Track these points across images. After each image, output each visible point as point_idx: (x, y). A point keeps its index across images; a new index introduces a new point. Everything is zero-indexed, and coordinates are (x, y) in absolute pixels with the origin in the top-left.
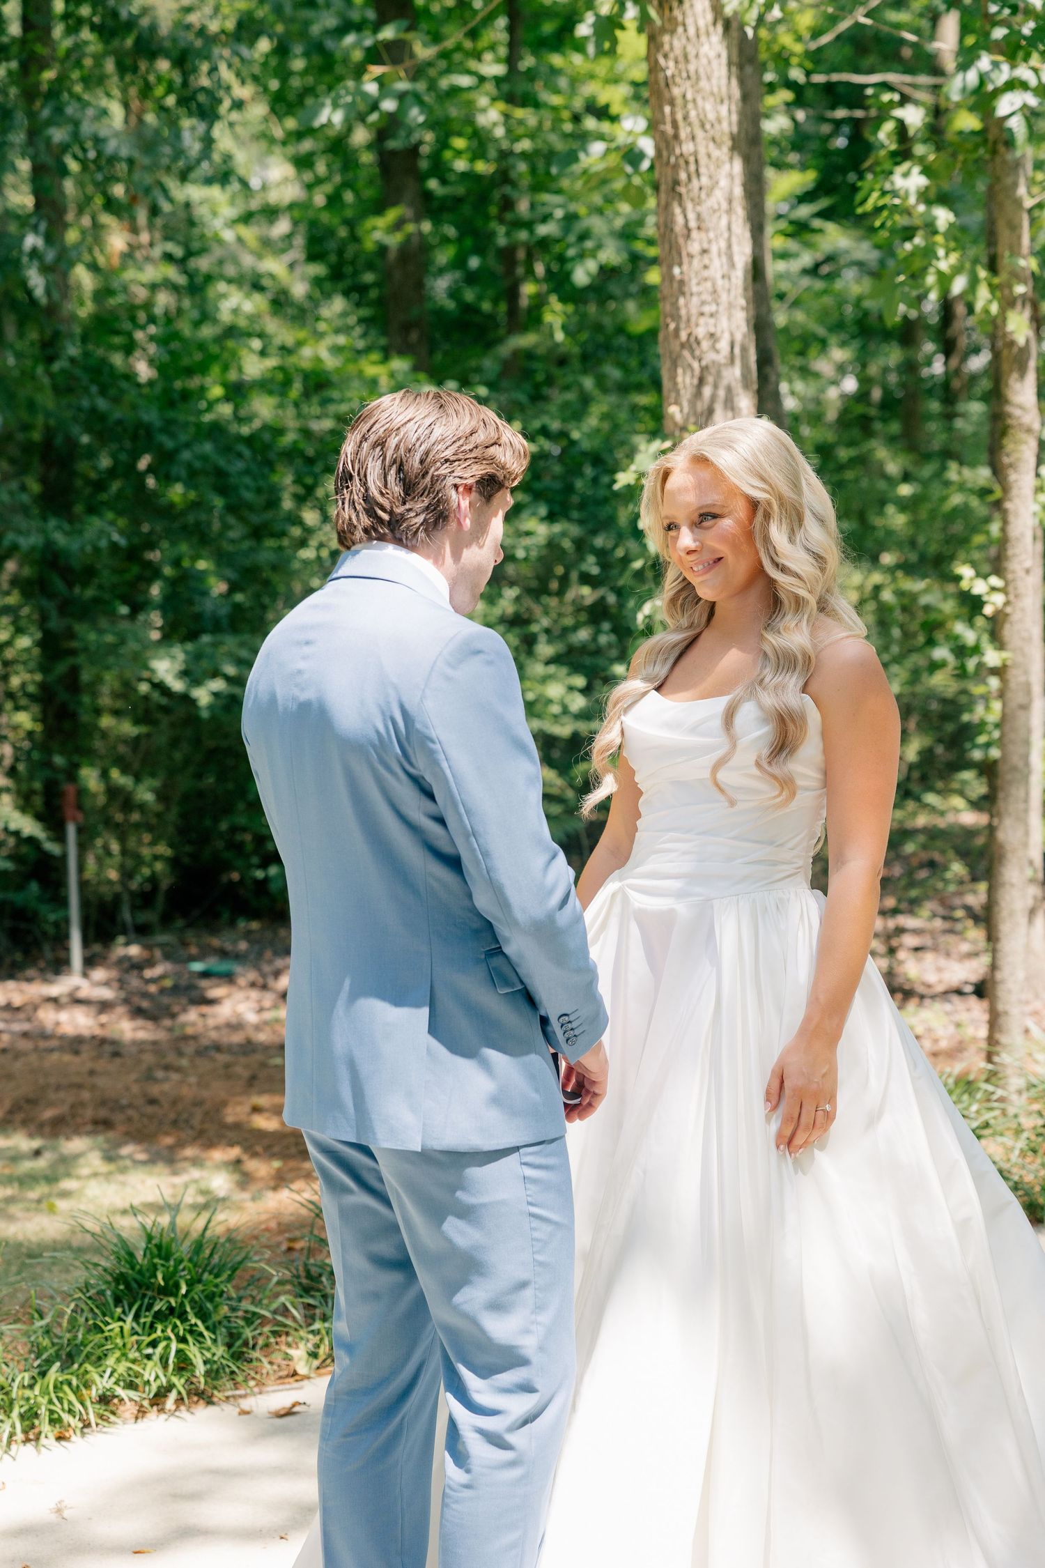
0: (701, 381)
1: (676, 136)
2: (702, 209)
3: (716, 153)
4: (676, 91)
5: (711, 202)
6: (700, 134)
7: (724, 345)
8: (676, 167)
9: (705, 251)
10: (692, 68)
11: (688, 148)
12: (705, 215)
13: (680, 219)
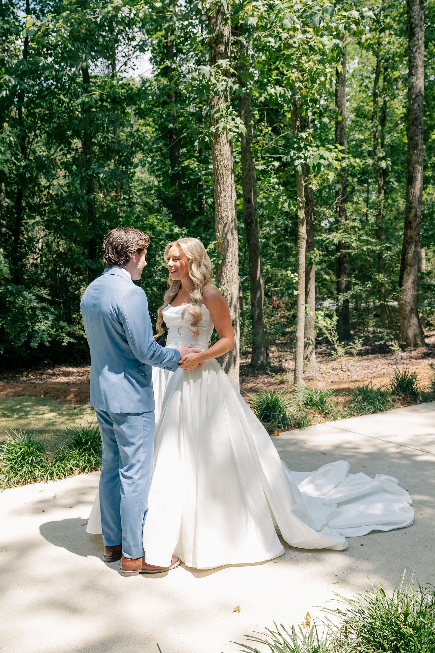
0: (224, 227)
1: (218, 169)
2: (224, 186)
3: (227, 173)
4: (218, 158)
5: (226, 184)
6: (224, 168)
7: (230, 218)
8: (218, 176)
9: (225, 196)
10: (222, 152)
11: (221, 171)
12: (225, 187)
13: (219, 188)
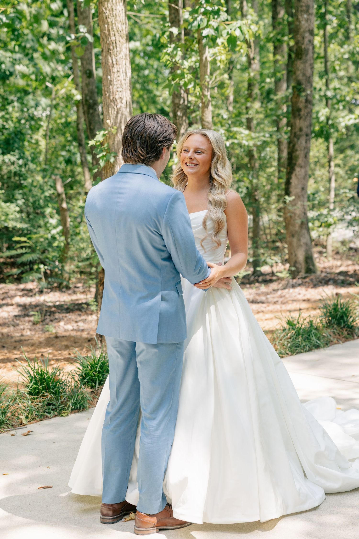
0: (118, 113)
1: (109, 35)
2: (118, 58)
3: (121, 40)
4: (109, 20)
5: (120, 56)
6: (117, 34)
7: (124, 101)
8: (109, 44)
9: (118, 71)
10: (114, 13)
11: (113, 38)
12: (118, 60)
13: (110, 61)
